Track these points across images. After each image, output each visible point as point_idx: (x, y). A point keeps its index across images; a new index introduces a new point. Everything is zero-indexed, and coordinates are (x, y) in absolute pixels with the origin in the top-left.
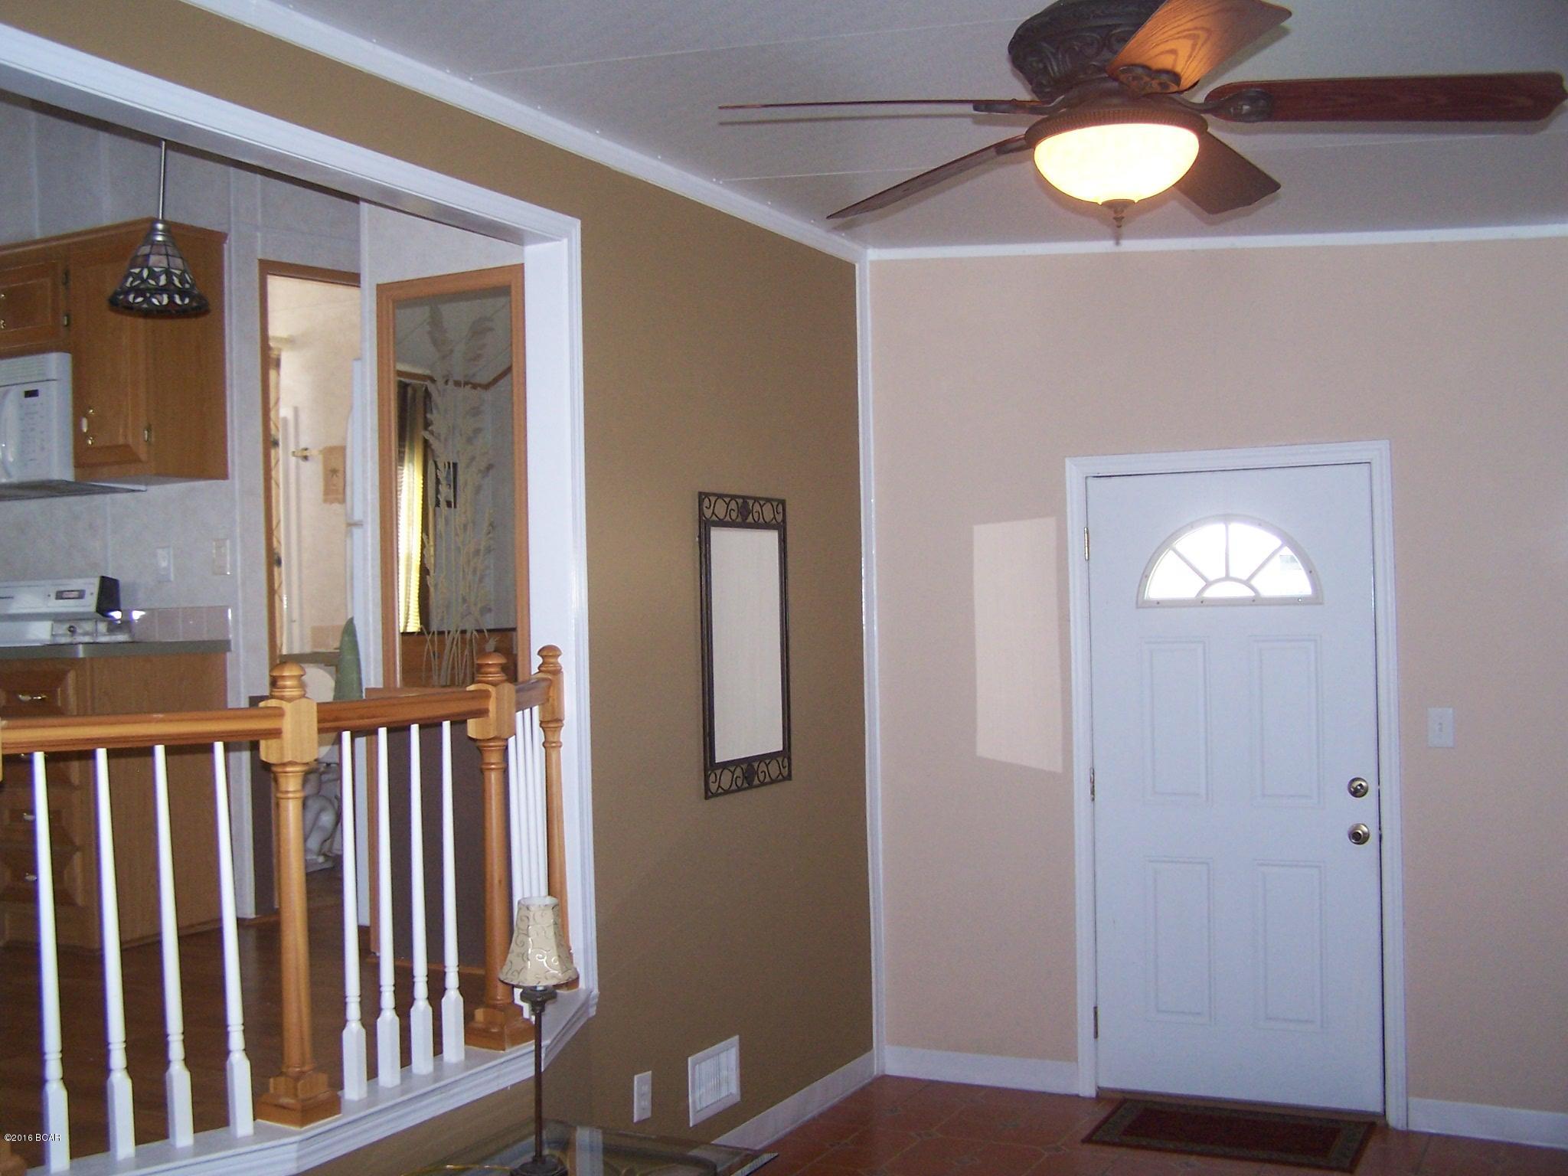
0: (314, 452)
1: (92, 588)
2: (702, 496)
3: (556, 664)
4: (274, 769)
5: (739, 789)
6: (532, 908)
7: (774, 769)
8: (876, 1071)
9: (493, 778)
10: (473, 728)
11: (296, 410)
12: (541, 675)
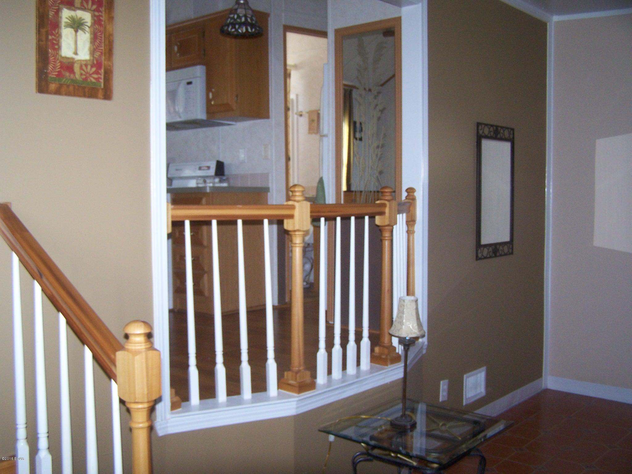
0: (304, 113)
1: (213, 165)
2: (478, 124)
3: (413, 196)
4: (291, 233)
5: (491, 257)
6: (406, 301)
7: (506, 249)
8: (543, 387)
9: (387, 243)
10: (378, 220)
11: (297, 96)
12: (407, 201)
